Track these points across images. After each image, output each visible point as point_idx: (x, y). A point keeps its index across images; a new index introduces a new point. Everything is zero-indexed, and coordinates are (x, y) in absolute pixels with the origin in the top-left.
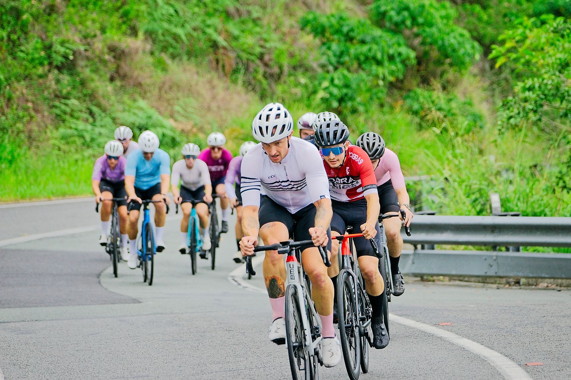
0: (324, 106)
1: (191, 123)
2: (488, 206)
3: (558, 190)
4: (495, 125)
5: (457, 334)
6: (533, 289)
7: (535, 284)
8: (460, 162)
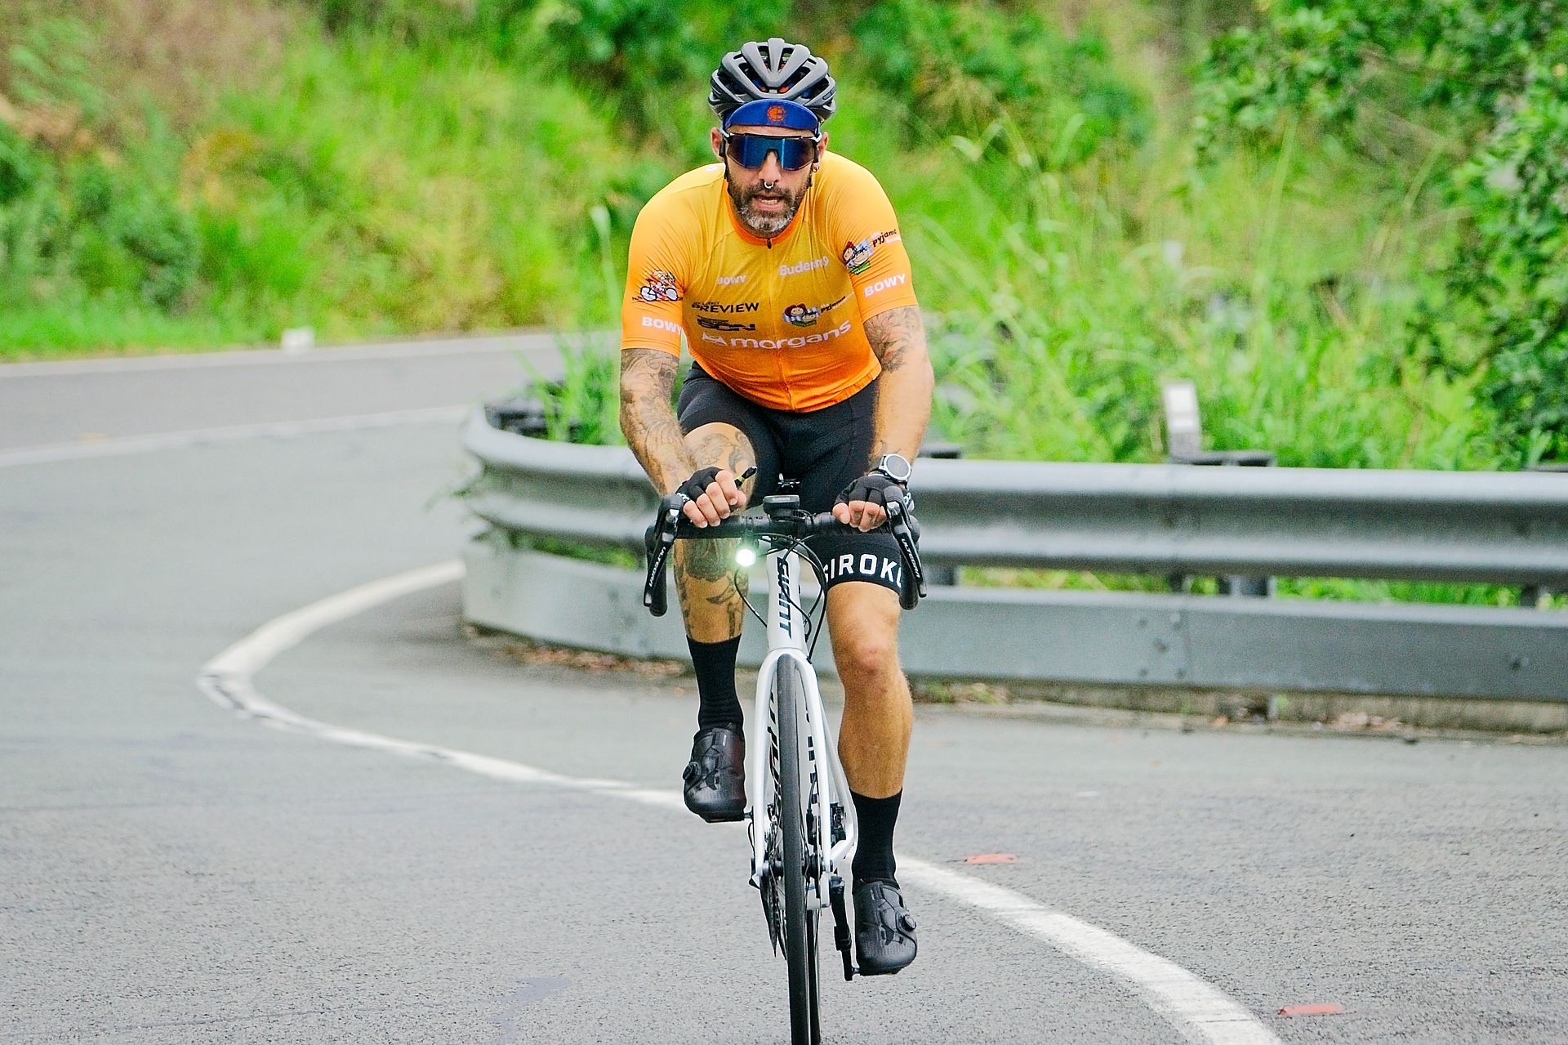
0: (558, 54)
1: (73, 110)
2: (1153, 430)
3: (1412, 371)
4: (1184, 128)
5: (1033, 897)
6: (1316, 735)
7: (1323, 716)
8: (1052, 266)
